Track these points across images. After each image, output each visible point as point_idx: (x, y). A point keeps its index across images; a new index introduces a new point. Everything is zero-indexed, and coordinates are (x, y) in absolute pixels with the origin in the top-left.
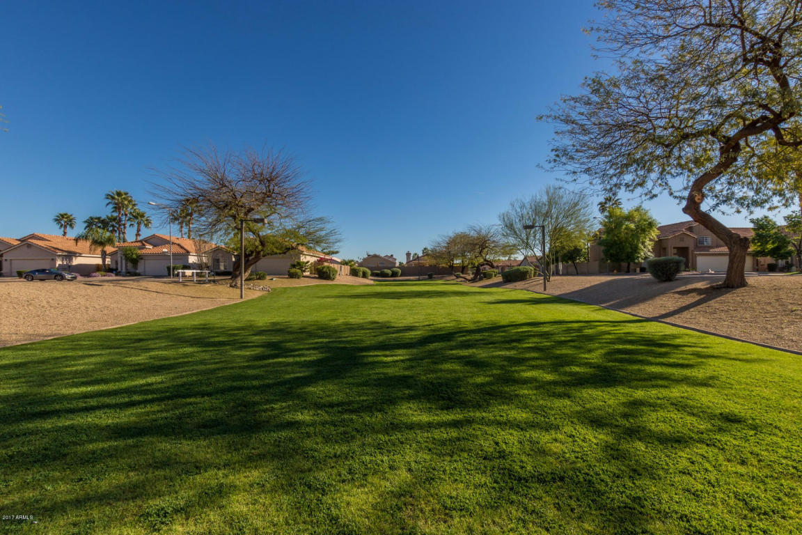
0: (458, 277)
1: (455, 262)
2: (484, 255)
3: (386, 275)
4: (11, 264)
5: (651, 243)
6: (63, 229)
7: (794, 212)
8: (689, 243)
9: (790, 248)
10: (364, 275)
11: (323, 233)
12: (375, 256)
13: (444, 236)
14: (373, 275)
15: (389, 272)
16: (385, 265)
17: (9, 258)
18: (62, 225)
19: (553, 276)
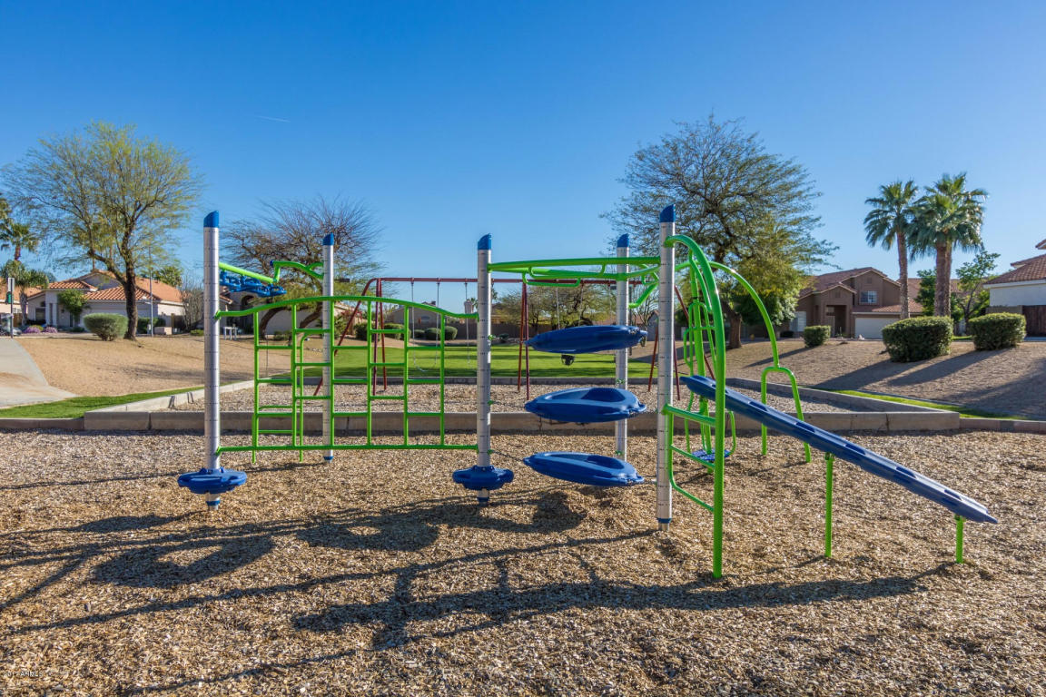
2: (580, 310)
8: (846, 301)
14: (415, 336)
16: (430, 321)
19: (648, 340)
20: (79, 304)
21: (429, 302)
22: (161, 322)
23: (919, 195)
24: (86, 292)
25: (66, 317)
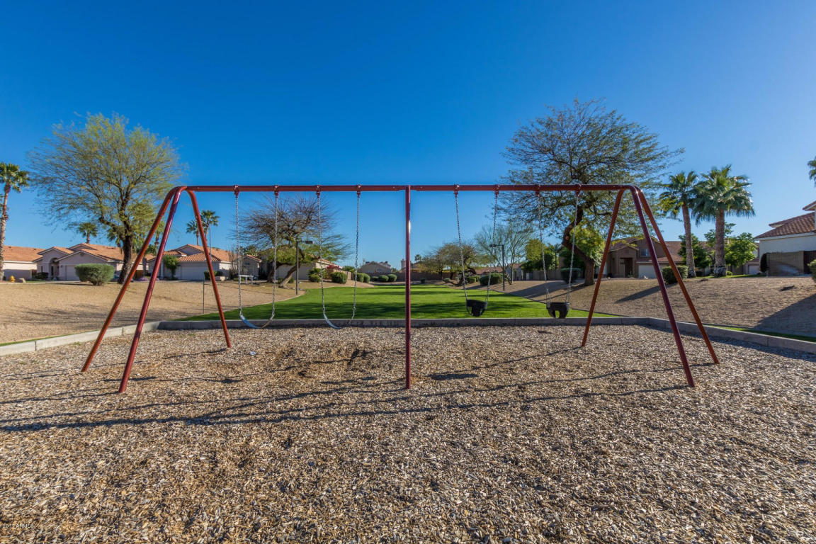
0: (447, 282)
1: (444, 269)
2: (468, 263)
3: (384, 280)
4: (66, 269)
5: (600, 254)
6: (86, 237)
7: (711, 230)
8: (632, 255)
9: (708, 259)
10: (365, 281)
11: (340, 247)
12: (373, 263)
13: (435, 247)
14: (373, 280)
15: (386, 277)
16: (382, 272)
17: (64, 265)
18: (85, 234)
19: (515, 280)
20: (174, 264)
21: (384, 262)
22: (220, 273)
23: (698, 179)
24: (179, 257)
25: (169, 272)
